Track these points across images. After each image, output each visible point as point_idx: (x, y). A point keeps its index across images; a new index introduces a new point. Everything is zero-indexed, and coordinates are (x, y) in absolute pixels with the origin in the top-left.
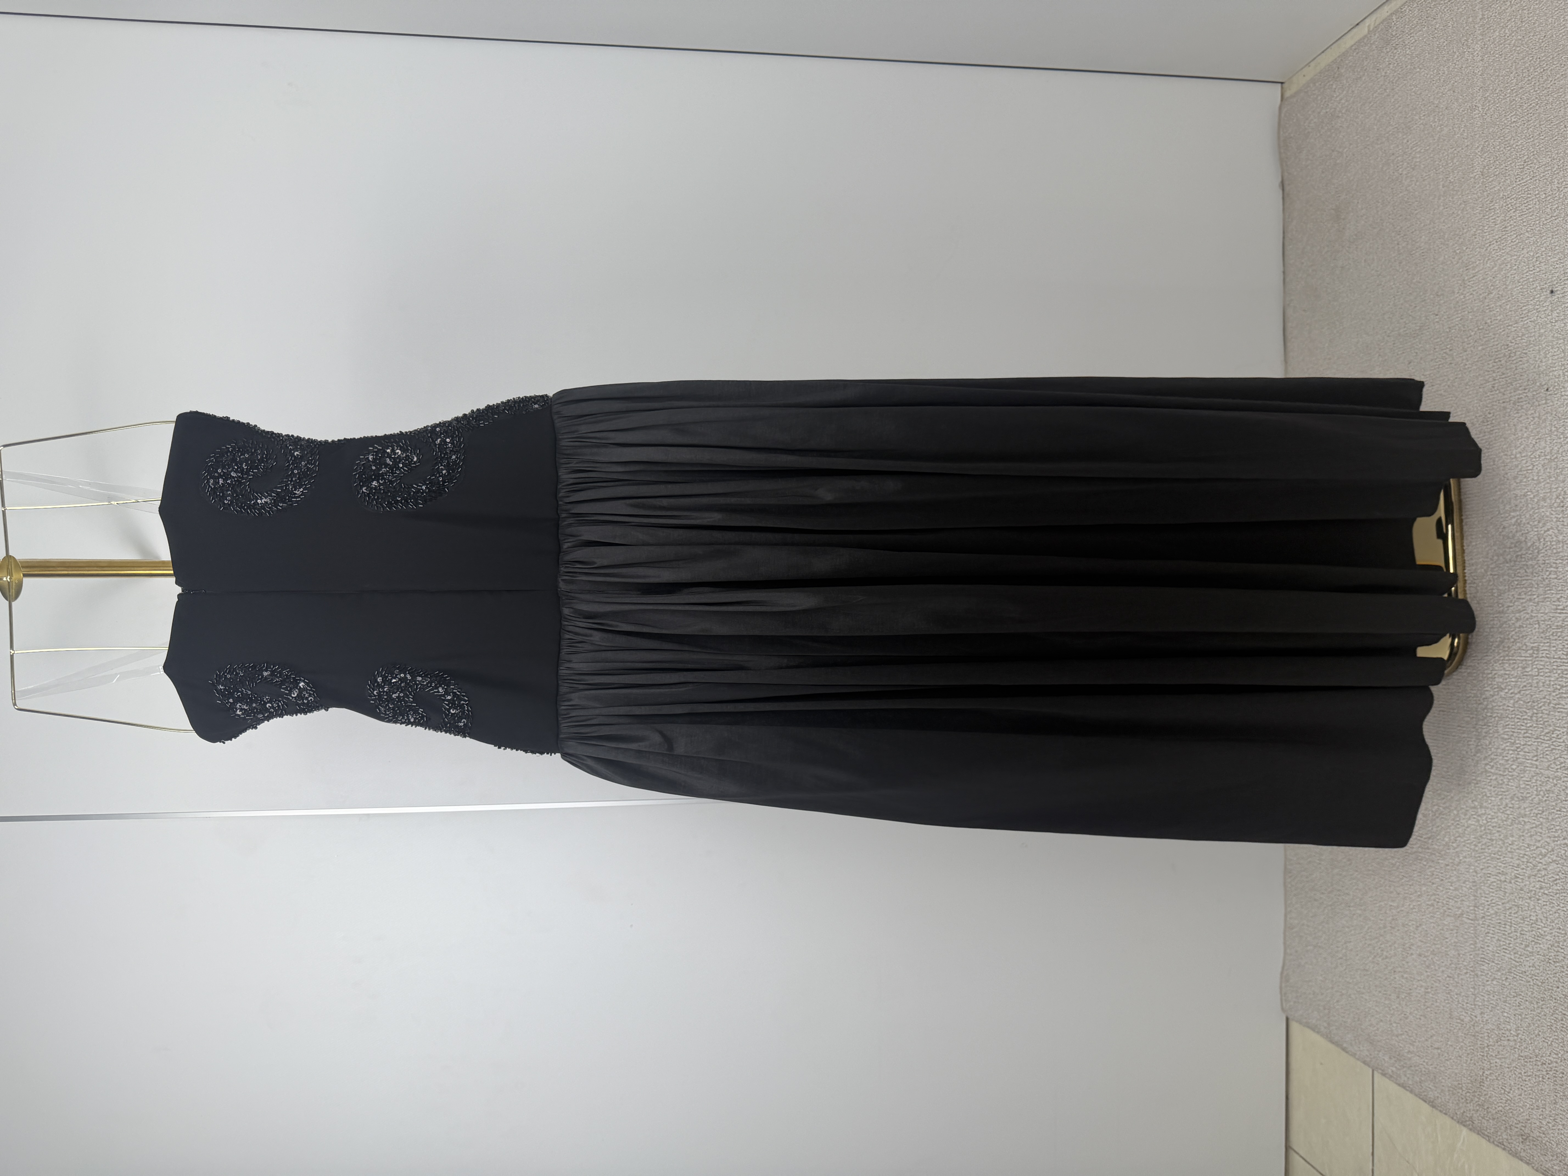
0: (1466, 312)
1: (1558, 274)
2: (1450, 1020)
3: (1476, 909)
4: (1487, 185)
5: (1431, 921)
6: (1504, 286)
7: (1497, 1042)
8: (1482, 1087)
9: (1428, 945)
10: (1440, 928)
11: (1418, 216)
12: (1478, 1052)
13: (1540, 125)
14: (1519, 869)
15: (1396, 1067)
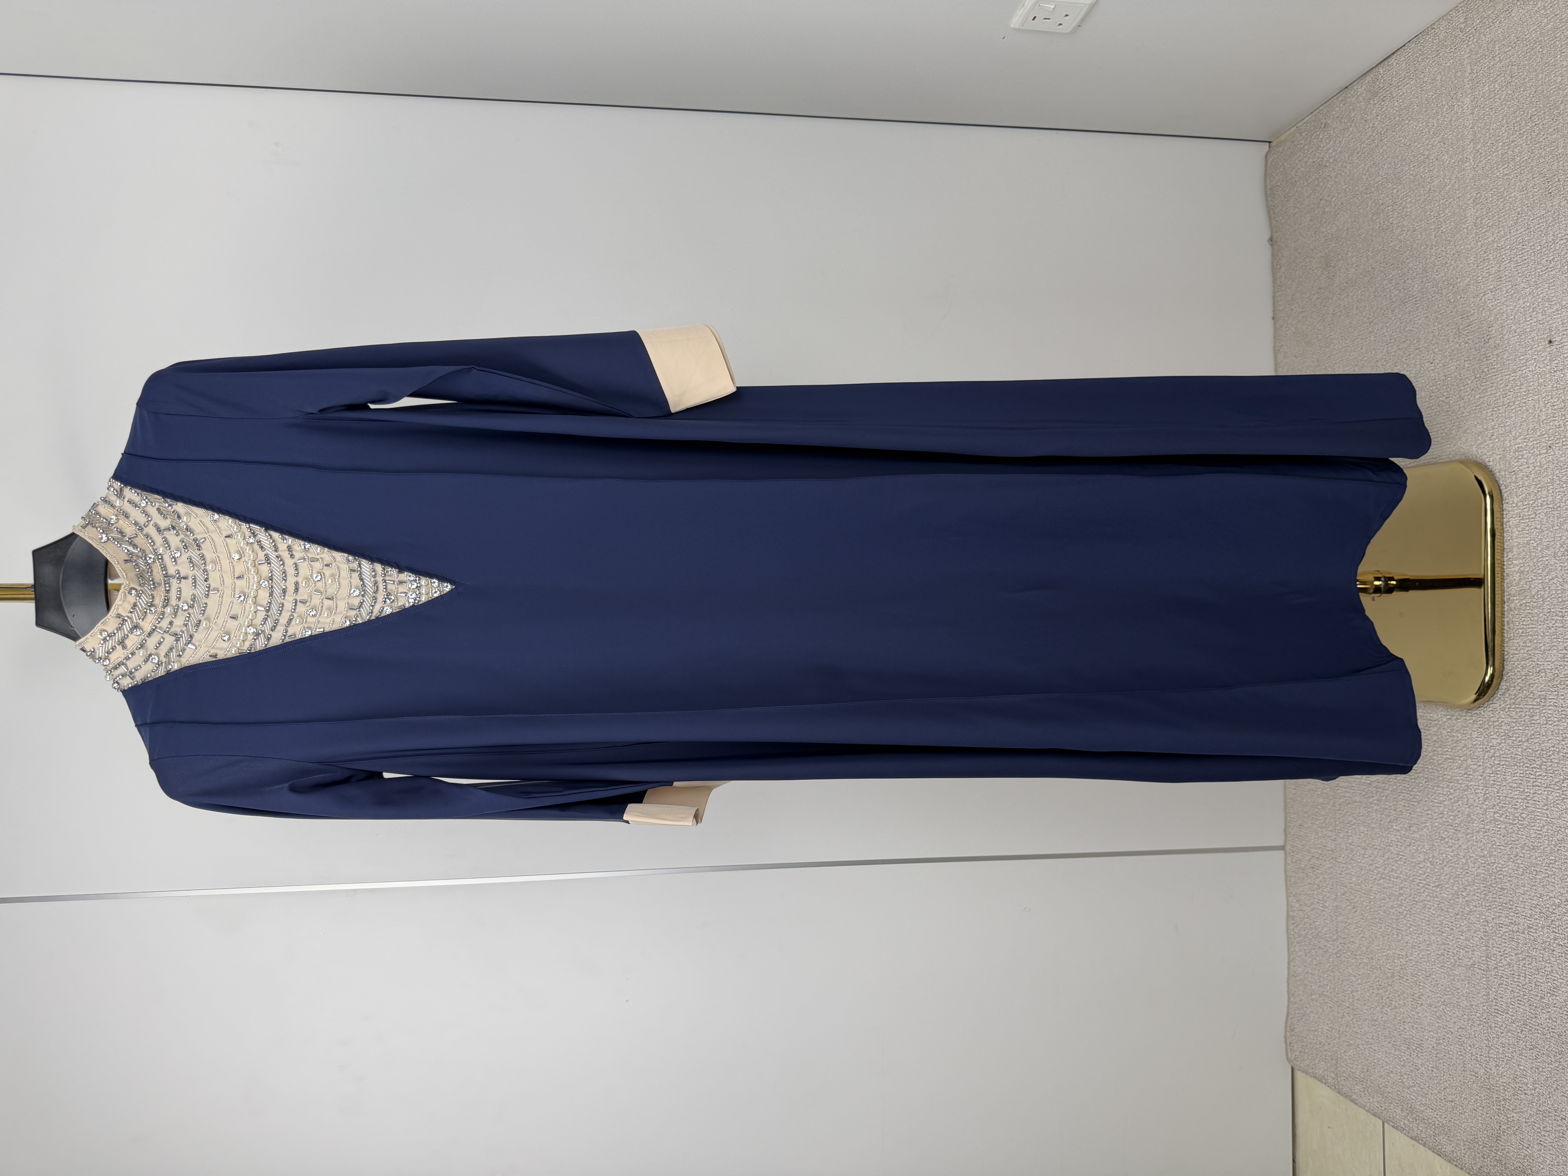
0: (1463, 361)
1: (1556, 324)
2: (1463, 1073)
3: (1488, 959)
4: (1480, 236)
5: (1442, 971)
6: (1501, 336)
7: (1514, 1096)
8: (1498, 1141)
9: (1439, 995)
10: (1451, 977)
11: (1411, 265)
12: (1494, 1106)
13: (1533, 178)
14: (1533, 920)
15: (1408, 1120)
